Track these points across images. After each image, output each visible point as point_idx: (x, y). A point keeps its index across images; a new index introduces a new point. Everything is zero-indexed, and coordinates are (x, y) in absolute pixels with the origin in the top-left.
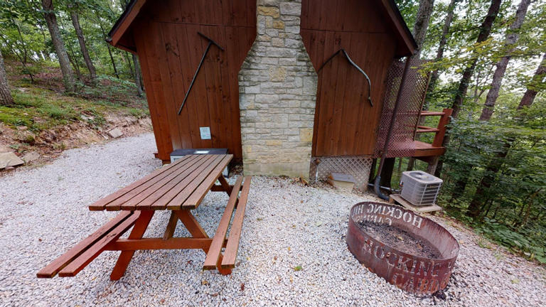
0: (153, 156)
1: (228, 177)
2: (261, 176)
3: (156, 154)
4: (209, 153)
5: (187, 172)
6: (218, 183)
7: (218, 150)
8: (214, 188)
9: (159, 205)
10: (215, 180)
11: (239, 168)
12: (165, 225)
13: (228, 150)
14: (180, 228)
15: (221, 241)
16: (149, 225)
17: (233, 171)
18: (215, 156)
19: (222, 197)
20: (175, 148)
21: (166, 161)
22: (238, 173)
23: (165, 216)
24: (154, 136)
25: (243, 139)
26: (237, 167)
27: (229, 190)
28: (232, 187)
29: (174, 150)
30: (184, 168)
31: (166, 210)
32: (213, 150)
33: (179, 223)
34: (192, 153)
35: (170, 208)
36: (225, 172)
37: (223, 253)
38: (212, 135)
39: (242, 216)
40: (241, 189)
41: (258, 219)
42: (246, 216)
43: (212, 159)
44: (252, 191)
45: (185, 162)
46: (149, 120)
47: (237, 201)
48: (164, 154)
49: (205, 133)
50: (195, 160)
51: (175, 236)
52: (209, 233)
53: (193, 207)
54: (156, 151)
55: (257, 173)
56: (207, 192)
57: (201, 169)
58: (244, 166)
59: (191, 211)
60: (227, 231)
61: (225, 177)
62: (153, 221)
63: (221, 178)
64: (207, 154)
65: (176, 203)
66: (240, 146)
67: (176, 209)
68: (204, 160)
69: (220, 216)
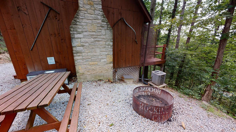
0: (13, 78)
1: (68, 84)
2: (88, 81)
3: (15, 77)
4: (55, 72)
5: (40, 85)
6: (62, 89)
7: (60, 70)
8: (60, 92)
9: (20, 108)
10: (60, 87)
11: (74, 79)
12: (26, 120)
13: (67, 69)
14: (38, 120)
15: (67, 121)
16: (13, 123)
17: (71, 81)
18: (59, 73)
19: (66, 96)
20: (30, 71)
21: (24, 79)
22: (74, 81)
23: (26, 115)
24: (12, 65)
25: (76, 62)
26: (73, 78)
27: (69, 91)
28: (71, 90)
29: (29, 72)
30: (38, 83)
31: (26, 111)
32: (58, 70)
33: (37, 117)
34: (43, 73)
35: (29, 109)
36: (66, 82)
37: (69, 128)
38: (56, 62)
39: (79, 105)
40: (77, 90)
41: (88, 105)
42: (81, 104)
43: (57, 75)
44: (83, 90)
45: (38, 79)
46: (7, 55)
47: (75, 97)
48: (21, 75)
49: (51, 61)
50: (46, 77)
51: (34, 125)
52: (59, 119)
53: (46, 105)
54: (15, 74)
55: (85, 80)
56: (55, 95)
57: (50, 82)
58: (78, 77)
59: (45, 108)
60: (70, 115)
61: (67, 84)
62: (16, 119)
63: (64, 85)
64: (53, 73)
65: (34, 105)
66: (74, 66)
67: (34, 109)
68: (52, 76)
69: (65, 107)
